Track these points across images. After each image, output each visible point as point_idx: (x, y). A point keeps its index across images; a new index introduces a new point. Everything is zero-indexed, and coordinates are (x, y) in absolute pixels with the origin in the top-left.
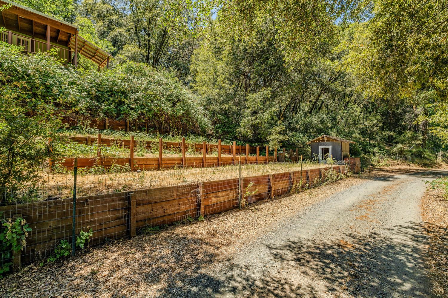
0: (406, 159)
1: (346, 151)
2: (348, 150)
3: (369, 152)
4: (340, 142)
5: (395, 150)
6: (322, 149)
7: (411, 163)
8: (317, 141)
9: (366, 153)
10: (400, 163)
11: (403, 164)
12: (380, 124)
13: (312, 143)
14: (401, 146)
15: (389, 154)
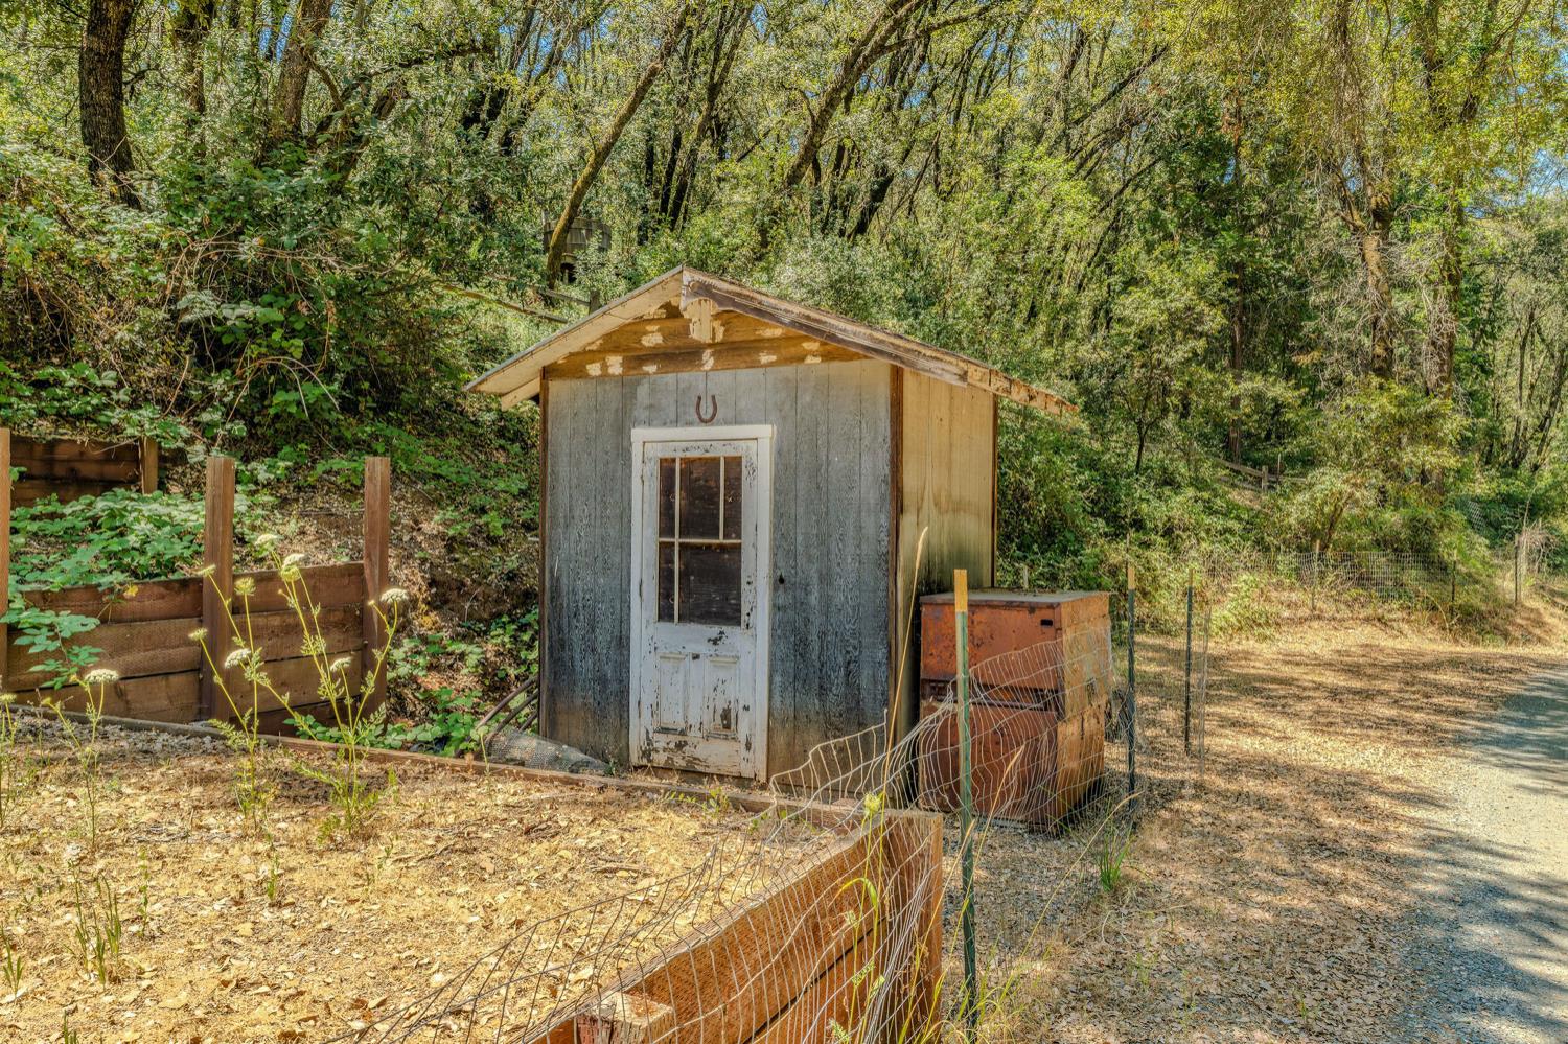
0: (1363, 580)
1: (958, 507)
2: (977, 487)
3: (1138, 524)
4: (880, 369)
5: (1297, 510)
6: (666, 468)
7: (1393, 610)
8: (615, 365)
9: (1117, 531)
10: (1328, 608)
11: (1345, 612)
12: (1214, 321)
13: (555, 386)
14: (1339, 485)
15: (1259, 536)
